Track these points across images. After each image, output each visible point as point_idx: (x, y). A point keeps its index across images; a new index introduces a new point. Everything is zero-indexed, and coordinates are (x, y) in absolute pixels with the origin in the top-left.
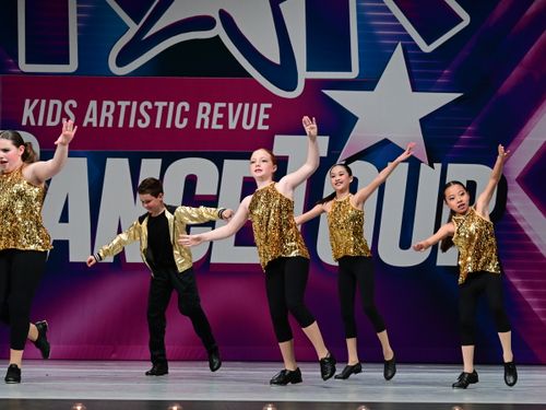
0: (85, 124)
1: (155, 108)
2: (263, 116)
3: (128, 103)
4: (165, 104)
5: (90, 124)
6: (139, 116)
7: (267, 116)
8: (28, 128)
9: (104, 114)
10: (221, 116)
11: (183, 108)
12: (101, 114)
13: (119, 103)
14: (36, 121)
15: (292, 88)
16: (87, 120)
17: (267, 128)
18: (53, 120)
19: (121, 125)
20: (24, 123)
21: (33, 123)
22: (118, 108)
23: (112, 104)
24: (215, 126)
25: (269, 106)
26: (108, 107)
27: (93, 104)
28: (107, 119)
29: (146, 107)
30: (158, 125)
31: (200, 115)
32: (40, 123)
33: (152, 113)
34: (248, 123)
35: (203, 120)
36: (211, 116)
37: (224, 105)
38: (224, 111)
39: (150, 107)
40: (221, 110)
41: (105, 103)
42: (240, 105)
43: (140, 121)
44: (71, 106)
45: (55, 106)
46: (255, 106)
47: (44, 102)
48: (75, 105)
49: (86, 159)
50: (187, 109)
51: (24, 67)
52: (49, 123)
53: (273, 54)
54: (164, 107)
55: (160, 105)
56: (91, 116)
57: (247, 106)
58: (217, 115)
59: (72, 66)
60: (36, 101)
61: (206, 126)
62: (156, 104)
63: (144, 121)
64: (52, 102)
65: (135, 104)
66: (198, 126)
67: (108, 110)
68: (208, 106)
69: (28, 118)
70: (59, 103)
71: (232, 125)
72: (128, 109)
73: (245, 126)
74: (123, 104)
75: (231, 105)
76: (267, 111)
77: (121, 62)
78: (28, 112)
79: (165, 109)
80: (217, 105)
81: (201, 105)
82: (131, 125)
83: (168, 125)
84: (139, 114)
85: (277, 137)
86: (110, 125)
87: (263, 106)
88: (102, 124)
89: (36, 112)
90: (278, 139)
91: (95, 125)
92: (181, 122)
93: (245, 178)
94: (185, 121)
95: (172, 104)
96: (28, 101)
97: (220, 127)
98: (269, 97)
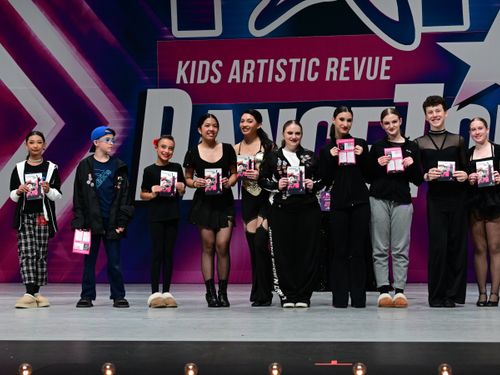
0: (230, 81)
1: (290, 65)
2: (385, 68)
3: (266, 61)
4: (299, 60)
5: (234, 80)
6: (276, 72)
7: (388, 68)
8: (182, 86)
9: (246, 71)
10: (348, 69)
11: (314, 63)
12: (242, 72)
13: (259, 61)
14: (189, 79)
15: (410, 42)
16: (231, 77)
17: (388, 78)
18: (203, 78)
19: (260, 80)
20: (178, 82)
21: (185, 81)
22: (258, 66)
23: (252, 62)
24: (342, 78)
25: (390, 58)
26: (249, 65)
27: (236, 63)
28: (248, 75)
29: (282, 64)
30: (293, 79)
31: (329, 69)
32: (192, 81)
33: (288, 69)
34: (372, 75)
35: (332, 73)
36: (339, 70)
37: (349, 59)
38: (350, 64)
39: (285, 63)
40: (347, 64)
41: (247, 62)
42: (364, 59)
43: (277, 77)
44: (217, 65)
45: (204, 66)
46: (377, 59)
47: (194, 63)
48: (221, 64)
49: (231, 111)
50: (318, 64)
51: (177, 33)
52: (199, 81)
53: (392, 13)
54: (297, 64)
55: (294, 61)
56: (235, 74)
57: (370, 59)
58: (344, 69)
59: (218, 31)
60: (188, 63)
61: (335, 79)
62: (291, 60)
63: (280, 76)
64: (201, 63)
65: (272, 61)
66: (328, 78)
67: (249, 68)
68: (336, 60)
69: (182, 78)
70: (207, 63)
71: (358, 77)
72: (267, 66)
73: (369, 77)
74: (262, 62)
75: (356, 59)
76: (388, 63)
77: (259, 25)
78: (181, 72)
79: (299, 65)
80: (344, 60)
81: (330, 60)
82: (270, 80)
83: (302, 79)
84: (276, 70)
85: (397, 86)
86: (251, 80)
87: (385, 59)
88: (244, 80)
89: (188, 72)
90: (399, 88)
91: (238, 81)
92: (313, 76)
93: (370, 123)
94: (316, 74)
95: (304, 60)
96: (180, 63)
97: (347, 79)
98: (389, 50)
